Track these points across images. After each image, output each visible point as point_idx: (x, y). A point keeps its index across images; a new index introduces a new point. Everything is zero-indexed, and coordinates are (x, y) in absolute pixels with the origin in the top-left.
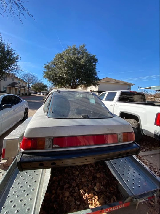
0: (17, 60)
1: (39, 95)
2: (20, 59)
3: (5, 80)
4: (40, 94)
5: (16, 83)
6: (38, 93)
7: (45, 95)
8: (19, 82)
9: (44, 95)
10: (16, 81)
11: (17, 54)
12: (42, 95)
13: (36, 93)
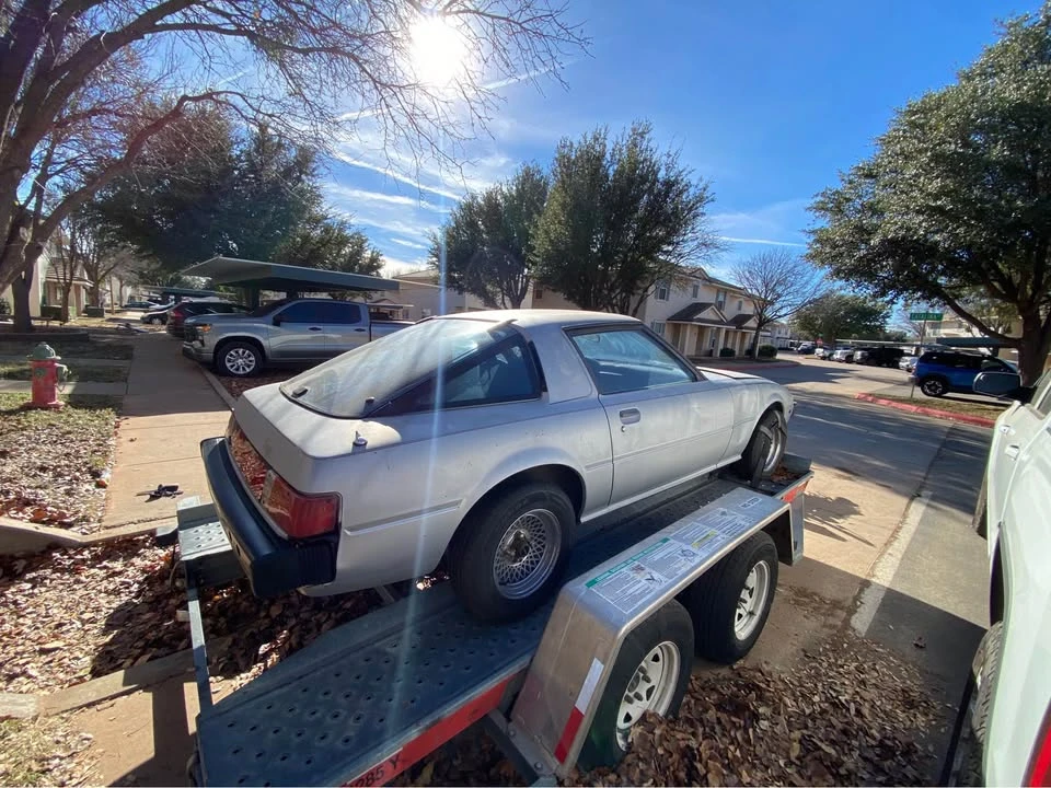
0: (701, 210)
1: (824, 358)
2: (713, 200)
3: (663, 295)
4: (829, 358)
5: (701, 307)
6: (819, 351)
7: (859, 363)
8: (721, 298)
9: (849, 359)
10: (706, 296)
11: (701, 186)
12: (840, 361)
13: (808, 351)
